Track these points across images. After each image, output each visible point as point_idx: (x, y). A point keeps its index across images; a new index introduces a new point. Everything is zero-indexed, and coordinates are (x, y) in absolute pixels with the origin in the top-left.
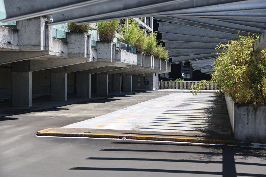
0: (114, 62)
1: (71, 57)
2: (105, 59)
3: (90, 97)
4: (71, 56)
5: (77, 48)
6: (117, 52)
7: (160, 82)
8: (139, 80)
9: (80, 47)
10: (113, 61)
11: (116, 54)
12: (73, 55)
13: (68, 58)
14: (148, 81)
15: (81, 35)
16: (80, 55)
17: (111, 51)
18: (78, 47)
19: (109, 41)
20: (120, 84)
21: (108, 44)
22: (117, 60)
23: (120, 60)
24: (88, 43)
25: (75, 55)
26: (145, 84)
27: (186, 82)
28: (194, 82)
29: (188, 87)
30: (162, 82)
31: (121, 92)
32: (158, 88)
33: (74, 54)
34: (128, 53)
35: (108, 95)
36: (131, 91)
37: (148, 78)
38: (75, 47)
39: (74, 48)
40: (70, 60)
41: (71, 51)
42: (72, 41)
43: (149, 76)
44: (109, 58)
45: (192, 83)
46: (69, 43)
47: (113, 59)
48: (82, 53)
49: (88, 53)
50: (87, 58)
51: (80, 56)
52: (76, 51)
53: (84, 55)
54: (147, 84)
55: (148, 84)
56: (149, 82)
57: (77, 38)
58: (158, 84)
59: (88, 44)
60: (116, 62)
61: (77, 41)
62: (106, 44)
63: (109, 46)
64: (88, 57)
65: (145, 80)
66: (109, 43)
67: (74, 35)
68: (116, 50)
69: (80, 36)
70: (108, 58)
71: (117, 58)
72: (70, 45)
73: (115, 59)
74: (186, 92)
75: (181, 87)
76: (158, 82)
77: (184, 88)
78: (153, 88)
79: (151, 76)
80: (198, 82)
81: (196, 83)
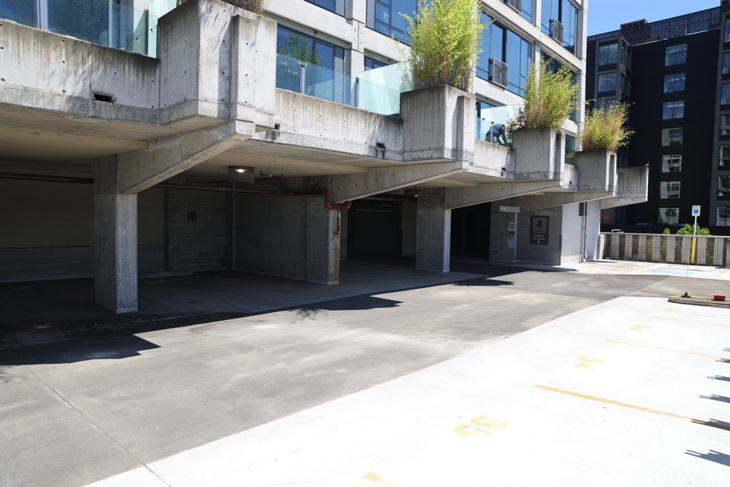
7: (606, 236)
8: (513, 226)
14: (545, 232)
27: (709, 239)
29: (718, 257)
30: (614, 237)
32: (598, 257)
36: (442, 269)
37: (544, 220)
43: (547, 215)
54: (540, 244)
55: (545, 242)
56: (546, 235)
58: (599, 241)
65: (536, 228)
74: (686, 299)
75: (685, 258)
76: (599, 237)
77: (696, 258)
78: (563, 258)
79: (555, 214)
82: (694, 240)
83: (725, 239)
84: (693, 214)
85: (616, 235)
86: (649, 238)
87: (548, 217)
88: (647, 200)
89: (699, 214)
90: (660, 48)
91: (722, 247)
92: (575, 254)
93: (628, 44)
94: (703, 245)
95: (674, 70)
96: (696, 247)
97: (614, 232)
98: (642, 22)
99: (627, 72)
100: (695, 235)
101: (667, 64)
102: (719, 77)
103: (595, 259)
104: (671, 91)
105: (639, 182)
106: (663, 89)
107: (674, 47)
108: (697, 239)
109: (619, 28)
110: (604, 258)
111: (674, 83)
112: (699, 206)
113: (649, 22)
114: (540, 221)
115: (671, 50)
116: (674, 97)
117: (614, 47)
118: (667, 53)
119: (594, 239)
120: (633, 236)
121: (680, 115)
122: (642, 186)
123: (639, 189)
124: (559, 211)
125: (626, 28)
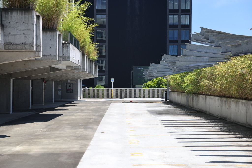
0: (60, 61)
1: (10, 50)
2: (49, 56)
3: (11, 112)
4: (10, 47)
5: (20, 35)
6: (64, 46)
7: (84, 89)
8: (60, 87)
9: (25, 33)
10: (60, 59)
11: (63, 49)
12: (14, 46)
13: (4, 50)
14: (72, 88)
15: (27, 13)
16: (26, 46)
17: (56, 45)
18: (22, 32)
19: (53, 29)
20: (43, 93)
21: (52, 34)
22: (65, 57)
23: (69, 58)
24: (38, 27)
25: (18, 46)
26: (68, 92)
27: (116, 89)
28: (125, 90)
29: (119, 95)
30: (86, 90)
31: (43, 104)
32: (82, 98)
33: (16, 44)
34: (75, 48)
35: (30, 108)
36: (53, 101)
37: (72, 85)
38: (18, 34)
39: (15, 35)
40: (8, 54)
41: (10, 39)
42: (11, 23)
43: (73, 82)
44: (55, 54)
45: (123, 90)
46: (6, 27)
47: (59, 56)
48: (30, 43)
49: (38, 44)
50: (36, 51)
51: (25, 48)
52: (19, 40)
53: (33, 46)
54: (70, 93)
55: (72, 92)
56: (73, 90)
57: (21, 18)
58: (82, 92)
59: (38, 29)
60: (63, 61)
61: (20, 24)
62: (49, 32)
63: (54, 36)
64: (38, 51)
65: (68, 87)
66: (54, 33)
67: (15, 13)
68: (63, 44)
69: (27, 16)
70: (52, 55)
71: (65, 55)
72: (8, 30)
73: (62, 57)
74: (125, 102)
75: (110, 96)
76: (82, 90)
77: (113, 97)
78: (78, 97)
79: (75, 82)
80: (130, 89)
81: (128, 90)
83: (121, 89)
84: (112, 81)
88: (97, 76)
91: (120, 92)
94: (115, 92)
96: (113, 92)
108: (113, 89)
112: (113, 79)
114: (70, 85)
124: (77, 81)
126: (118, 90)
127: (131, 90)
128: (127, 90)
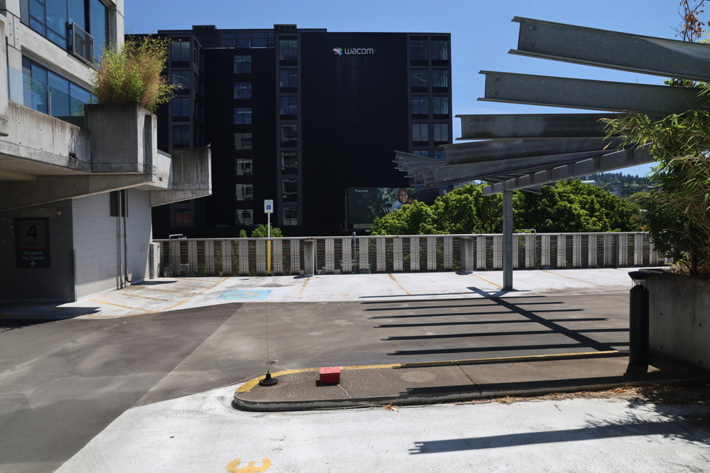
7: (163, 243)
14: (43, 246)
26: (23, 264)
27: (284, 241)
28: (319, 241)
29: (296, 263)
30: (171, 245)
37: (40, 225)
43: (44, 215)
45: (310, 244)
54: (38, 266)
55: (45, 263)
56: (46, 252)
65: (25, 240)
75: (260, 265)
76: (152, 246)
77: (272, 268)
78: (78, 289)
79: (59, 213)
80: (335, 240)
81: (330, 242)
82: (269, 243)
83: (301, 241)
84: (266, 211)
85: (176, 241)
86: (217, 244)
87: (46, 220)
88: (210, 192)
89: (271, 211)
90: (230, 55)
91: (298, 251)
92: (109, 276)
93: (199, 45)
94: (279, 249)
95: (243, 78)
96: (272, 252)
97: (172, 237)
98: (212, 27)
99: (200, 72)
100: (269, 238)
101: (235, 72)
102: (278, 90)
103: (147, 279)
104: (240, 97)
105: (199, 168)
106: (233, 95)
107: (240, 57)
108: (272, 241)
109: (191, 28)
110: (161, 275)
111: (242, 90)
112: (272, 201)
113: (218, 28)
114: (34, 226)
115: (239, 59)
116: (243, 103)
117: (187, 45)
118: (235, 61)
119: (142, 249)
120: (198, 242)
121: (249, 121)
122: (204, 174)
123: (200, 179)
124: (67, 209)
125: (198, 30)
126: (292, 242)
127: (338, 243)
128: (323, 241)
